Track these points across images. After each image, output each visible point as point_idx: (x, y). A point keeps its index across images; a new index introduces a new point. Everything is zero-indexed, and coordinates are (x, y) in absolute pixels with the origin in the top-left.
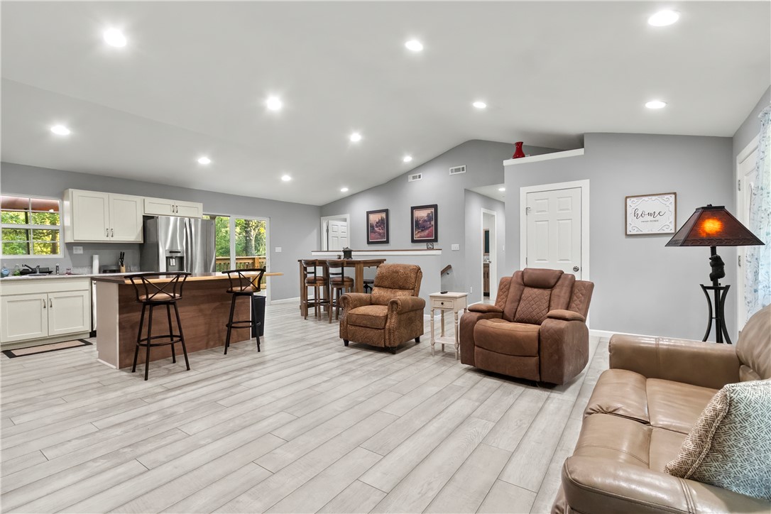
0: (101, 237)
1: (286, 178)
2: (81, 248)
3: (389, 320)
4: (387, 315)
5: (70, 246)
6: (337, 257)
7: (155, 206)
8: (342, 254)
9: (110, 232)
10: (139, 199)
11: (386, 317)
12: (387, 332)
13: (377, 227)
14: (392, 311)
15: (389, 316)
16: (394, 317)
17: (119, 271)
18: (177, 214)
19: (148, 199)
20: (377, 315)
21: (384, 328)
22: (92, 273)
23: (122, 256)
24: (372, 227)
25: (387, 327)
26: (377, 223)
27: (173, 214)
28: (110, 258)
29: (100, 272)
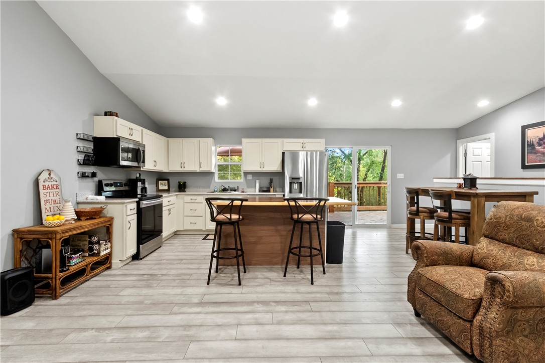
0: (257, 169)
1: (397, 103)
2: (251, 175)
3: (482, 311)
4: (481, 299)
5: (246, 174)
6: (456, 186)
7: (290, 144)
8: (462, 181)
9: (262, 165)
10: (280, 140)
11: (478, 304)
12: (476, 332)
13: (540, 145)
14: (493, 296)
15: (484, 303)
16: (495, 308)
17: (269, 191)
18: (305, 149)
19: (286, 140)
20: (459, 292)
21: (471, 321)
22: (255, 192)
23: (271, 181)
24: (531, 145)
25: (476, 322)
26: (540, 139)
27: (302, 149)
28: (266, 182)
29: (260, 191)
